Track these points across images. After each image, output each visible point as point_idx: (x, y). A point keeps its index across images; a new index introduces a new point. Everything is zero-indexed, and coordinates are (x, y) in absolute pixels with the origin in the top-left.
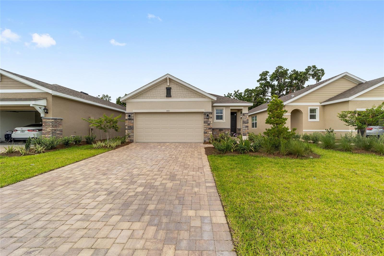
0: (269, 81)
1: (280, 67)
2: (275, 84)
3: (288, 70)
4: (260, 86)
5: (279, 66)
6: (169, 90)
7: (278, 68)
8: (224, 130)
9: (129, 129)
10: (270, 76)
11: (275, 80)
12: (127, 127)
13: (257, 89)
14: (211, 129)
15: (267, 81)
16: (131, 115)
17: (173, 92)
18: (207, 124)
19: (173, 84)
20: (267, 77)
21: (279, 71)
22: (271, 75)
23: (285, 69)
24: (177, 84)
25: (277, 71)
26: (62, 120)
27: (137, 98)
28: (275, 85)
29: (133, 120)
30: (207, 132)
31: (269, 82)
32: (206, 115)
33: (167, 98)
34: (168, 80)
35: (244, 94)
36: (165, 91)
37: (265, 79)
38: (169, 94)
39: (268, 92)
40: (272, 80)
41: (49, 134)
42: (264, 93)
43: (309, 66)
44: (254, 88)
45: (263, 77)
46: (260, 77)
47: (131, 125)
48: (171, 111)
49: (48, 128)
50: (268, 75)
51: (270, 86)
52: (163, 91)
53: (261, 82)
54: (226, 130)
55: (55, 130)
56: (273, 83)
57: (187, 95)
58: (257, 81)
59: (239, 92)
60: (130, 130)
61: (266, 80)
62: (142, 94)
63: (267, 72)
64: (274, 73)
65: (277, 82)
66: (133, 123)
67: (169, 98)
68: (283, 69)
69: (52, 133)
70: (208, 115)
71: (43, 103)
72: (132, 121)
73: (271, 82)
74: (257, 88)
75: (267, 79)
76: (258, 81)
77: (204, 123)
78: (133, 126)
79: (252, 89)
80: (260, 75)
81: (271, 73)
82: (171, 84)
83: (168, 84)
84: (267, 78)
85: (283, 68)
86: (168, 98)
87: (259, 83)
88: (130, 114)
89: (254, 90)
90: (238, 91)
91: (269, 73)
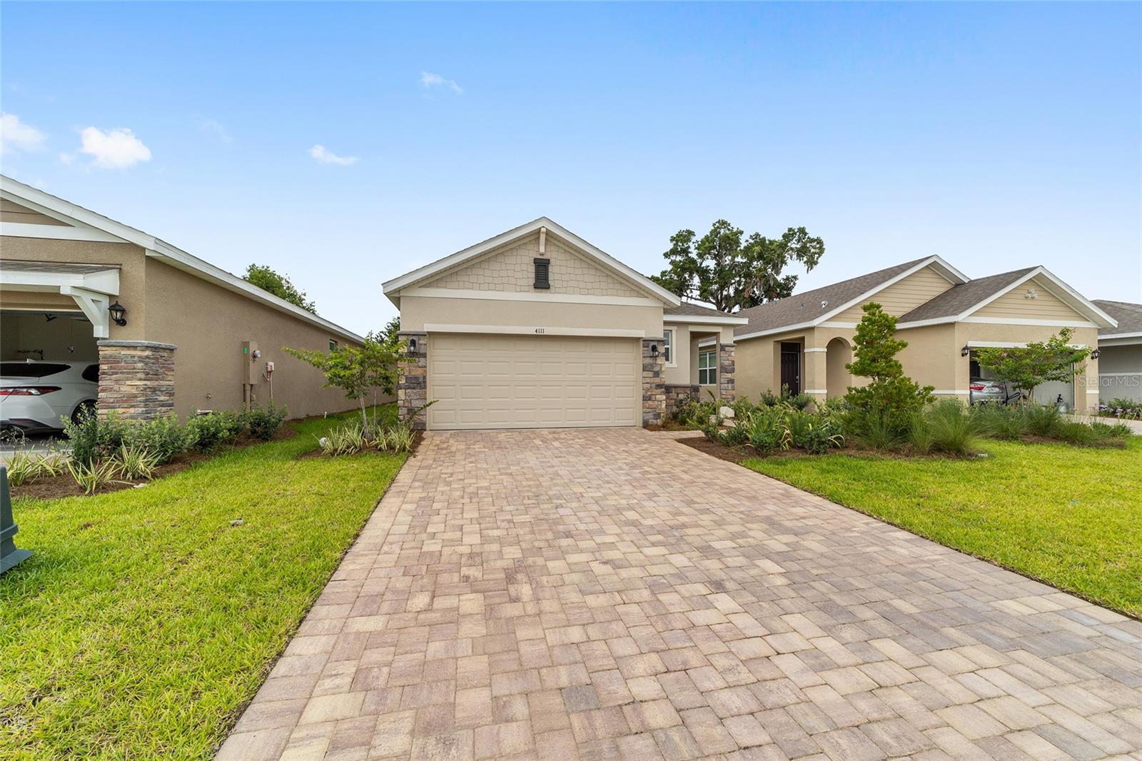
0: (696, 257)
1: (723, 224)
2: (709, 268)
3: (741, 233)
4: (671, 270)
5: (720, 220)
6: (542, 267)
7: (717, 224)
8: (674, 389)
9: (409, 388)
10: (697, 245)
11: (710, 257)
12: (403, 381)
13: (666, 276)
14: (661, 388)
15: (689, 257)
16: (419, 340)
17: (554, 273)
18: (651, 374)
19: (553, 248)
20: (689, 247)
21: (720, 232)
22: (700, 243)
23: (735, 230)
24: (566, 251)
25: (715, 232)
26: (172, 350)
27: (438, 287)
28: (710, 270)
29: (424, 355)
30: (653, 397)
31: (693, 261)
32: (648, 347)
33: (537, 290)
34: (543, 237)
36: (532, 268)
37: (685, 251)
38: (542, 280)
39: (693, 288)
40: (701, 255)
41: (132, 406)
42: (683, 288)
43: (791, 229)
45: (679, 246)
46: (671, 246)
47: (418, 372)
48: (550, 331)
49: (128, 383)
50: (692, 241)
51: (697, 272)
52: (524, 267)
53: (673, 258)
54: (679, 389)
55: (154, 390)
56: (704, 265)
57: (596, 285)
58: (664, 255)
60: (414, 388)
61: (687, 255)
62: (457, 273)
63: (690, 233)
64: (707, 237)
65: (714, 262)
66: (426, 367)
67: (544, 290)
68: (729, 230)
69: (146, 400)
70: (654, 348)
71: (108, 282)
72: (422, 359)
73: (699, 261)
74: (663, 273)
75: (690, 252)
76: (666, 255)
77: (643, 371)
78: (425, 377)
80: (673, 239)
81: (699, 237)
82: (548, 249)
83: (542, 249)
84: (690, 250)
85: (729, 226)
86: (540, 290)
87: (670, 261)
88: (414, 338)
91: (695, 235)
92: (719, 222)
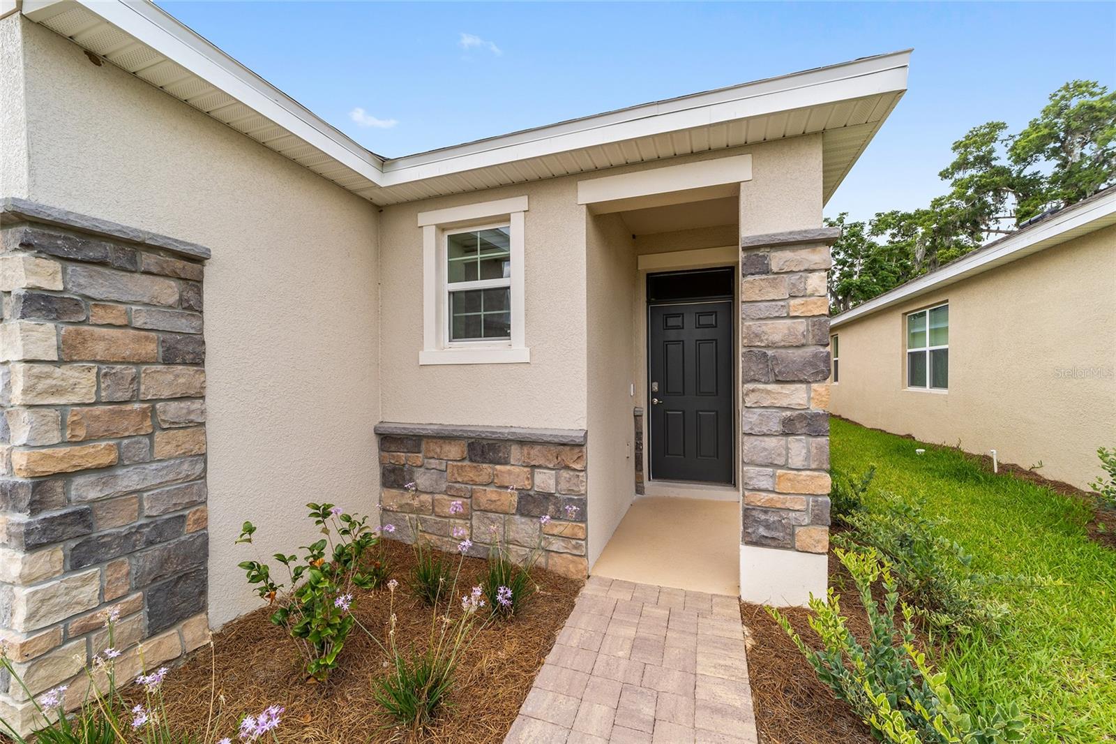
0: (1007, 164)
2: (1040, 175)
4: (953, 194)
5: (1068, 85)
10: (1011, 143)
11: (1042, 157)
13: (942, 205)
15: (993, 167)
20: (992, 151)
21: (1067, 107)
22: (1017, 138)
25: (1056, 109)
28: (1042, 177)
31: (1003, 171)
35: (871, 227)
37: (985, 160)
39: (1000, 215)
40: (1022, 158)
42: (979, 219)
44: (926, 206)
45: (971, 153)
46: (955, 157)
50: (1000, 139)
51: (1011, 186)
53: (959, 175)
56: (1027, 172)
58: (941, 174)
59: (848, 221)
61: (988, 163)
63: (996, 127)
64: (1035, 125)
65: (1055, 162)
73: (1017, 168)
74: (937, 202)
75: (996, 159)
76: (944, 175)
79: (912, 212)
80: (957, 146)
84: (994, 155)
85: (1094, 85)
87: (952, 180)
89: (926, 213)
90: (841, 220)
91: (1006, 128)
92: (1067, 88)
